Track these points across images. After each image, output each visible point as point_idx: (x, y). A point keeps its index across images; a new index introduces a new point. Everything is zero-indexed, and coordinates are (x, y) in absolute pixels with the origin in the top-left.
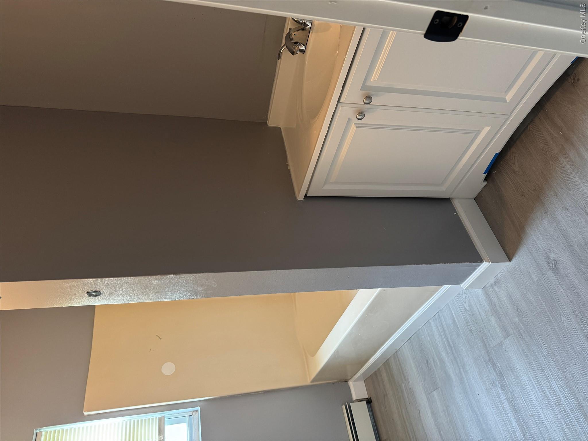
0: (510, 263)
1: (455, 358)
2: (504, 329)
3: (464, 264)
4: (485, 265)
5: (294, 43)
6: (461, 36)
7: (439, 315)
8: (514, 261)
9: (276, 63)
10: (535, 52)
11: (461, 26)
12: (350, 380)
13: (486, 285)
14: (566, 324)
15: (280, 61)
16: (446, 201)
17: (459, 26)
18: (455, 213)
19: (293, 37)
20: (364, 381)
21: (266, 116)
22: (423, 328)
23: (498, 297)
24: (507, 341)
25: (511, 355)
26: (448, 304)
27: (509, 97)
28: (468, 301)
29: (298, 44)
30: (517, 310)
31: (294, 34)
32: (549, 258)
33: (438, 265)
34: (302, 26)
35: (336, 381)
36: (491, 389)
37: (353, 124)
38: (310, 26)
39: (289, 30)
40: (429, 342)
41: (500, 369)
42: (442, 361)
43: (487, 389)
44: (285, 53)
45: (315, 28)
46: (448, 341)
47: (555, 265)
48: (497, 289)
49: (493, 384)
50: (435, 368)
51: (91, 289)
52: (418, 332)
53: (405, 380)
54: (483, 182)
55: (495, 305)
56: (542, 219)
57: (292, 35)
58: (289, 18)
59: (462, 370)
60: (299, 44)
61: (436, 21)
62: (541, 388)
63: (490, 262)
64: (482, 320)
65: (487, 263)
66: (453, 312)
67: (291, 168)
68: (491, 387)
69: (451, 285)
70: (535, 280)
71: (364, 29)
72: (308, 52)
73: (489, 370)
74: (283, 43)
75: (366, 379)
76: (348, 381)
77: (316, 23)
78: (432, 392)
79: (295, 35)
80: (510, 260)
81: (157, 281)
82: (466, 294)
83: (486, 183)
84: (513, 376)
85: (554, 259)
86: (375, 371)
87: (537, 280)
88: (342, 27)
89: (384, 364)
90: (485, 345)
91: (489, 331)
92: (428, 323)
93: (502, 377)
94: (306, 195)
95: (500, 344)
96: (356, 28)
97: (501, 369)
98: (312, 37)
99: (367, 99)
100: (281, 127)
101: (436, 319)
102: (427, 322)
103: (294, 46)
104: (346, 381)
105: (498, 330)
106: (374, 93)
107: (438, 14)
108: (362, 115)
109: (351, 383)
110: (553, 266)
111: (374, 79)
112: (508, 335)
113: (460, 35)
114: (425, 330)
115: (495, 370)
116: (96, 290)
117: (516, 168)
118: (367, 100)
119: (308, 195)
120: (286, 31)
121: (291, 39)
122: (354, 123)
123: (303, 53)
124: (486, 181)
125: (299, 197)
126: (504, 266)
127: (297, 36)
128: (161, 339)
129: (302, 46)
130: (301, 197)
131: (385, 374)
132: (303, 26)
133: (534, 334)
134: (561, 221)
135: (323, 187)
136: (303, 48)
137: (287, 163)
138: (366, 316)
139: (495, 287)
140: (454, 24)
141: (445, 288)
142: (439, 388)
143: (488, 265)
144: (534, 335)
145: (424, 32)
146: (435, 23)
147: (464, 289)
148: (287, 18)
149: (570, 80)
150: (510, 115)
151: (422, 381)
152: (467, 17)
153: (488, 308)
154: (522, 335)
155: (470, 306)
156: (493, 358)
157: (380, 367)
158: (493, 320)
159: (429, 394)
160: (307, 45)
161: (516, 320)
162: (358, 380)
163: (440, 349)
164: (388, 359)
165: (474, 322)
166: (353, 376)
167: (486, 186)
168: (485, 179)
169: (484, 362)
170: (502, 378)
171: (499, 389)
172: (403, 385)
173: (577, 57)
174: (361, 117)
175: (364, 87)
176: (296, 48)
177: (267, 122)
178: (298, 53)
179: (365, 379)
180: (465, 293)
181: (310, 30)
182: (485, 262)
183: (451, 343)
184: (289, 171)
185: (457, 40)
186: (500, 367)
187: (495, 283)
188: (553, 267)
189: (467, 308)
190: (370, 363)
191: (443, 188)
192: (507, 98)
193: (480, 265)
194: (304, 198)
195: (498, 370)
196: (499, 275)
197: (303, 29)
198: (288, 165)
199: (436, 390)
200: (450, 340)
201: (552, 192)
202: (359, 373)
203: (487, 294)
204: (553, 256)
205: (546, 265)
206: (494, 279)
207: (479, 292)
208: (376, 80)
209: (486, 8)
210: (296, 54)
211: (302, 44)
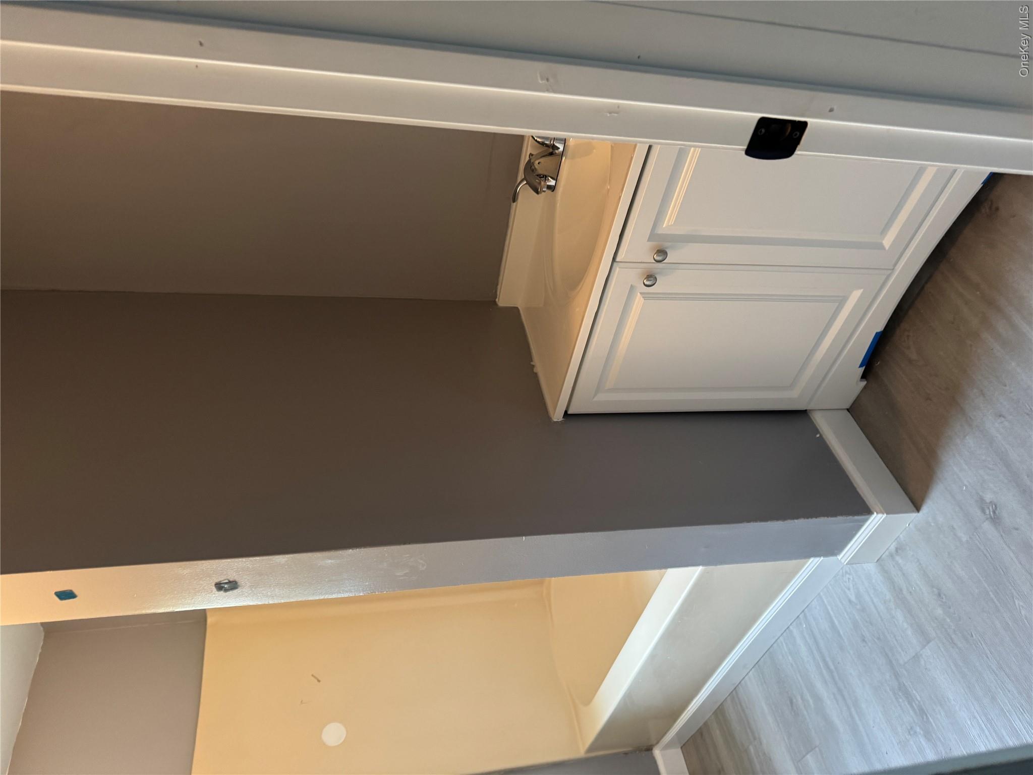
0: (918, 514)
1: (839, 690)
2: (921, 631)
3: (840, 518)
4: (876, 520)
5: (538, 175)
6: (799, 150)
7: (805, 616)
8: (925, 509)
9: (510, 207)
10: (921, 170)
11: (797, 136)
12: (656, 747)
13: (882, 556)
14: (1023, 612)
15: (516, 206)
16: (801, 415)
17: (795, 137)
18: (817, 434)
19: (536, 167)
20: (681, 748)
21: (494, 291)
22: (779, 640)
23: (904, 574)
24: (927, 651)
25: (936, 676)
26: (819, 594)
27: (887, 241)
28: (853, 586)
29: (543, 177)
30: (939, 595)
31: (537, 162)
32: (982, 500)
33: (796, 521)
34: (549, 149)
35: (631, 749)
36: (908, 741)
37: (639, 294)
38: (561, 149)
39: (529, 157)
40: (792, 665)
41: (919, 702)
42: (817, 699)
43: (900, 742)
44: (524, 191)
45: (569, 152)
46: (824, 660)
47: (994, 512)
48: (900, 561)
49: (911, 731)
50: (805, 713)
51: (222, 579)
52: (771, 650)
53: (755, 739)
54: (861, 381)
55: (901, 590)
56: (965, 436)
57: (535, 165)
58: (529, 136)
59: (853, 709)
60: (545, 177)
61: (761, 131)
62: (995, 731)
63: (883, 514)
64: (881, 617)
65: (880, 515)
66: (829, 608)
67: (539, 369)
68: (907, 736)
69: (822, 558)
70: (964, 539)
71: (650, 147)
72: (560, 190)
73: (900, 706)
74: (521, 175)
75: (684, 745)
76: (652, 749)
77: (571, 142)
78: (804, 756)
79: (539, 163)
80: (918, 508)
81: (330, 561)
82: (849, 574)
83: (864, 383)
84: (943, 713)
85: (991, 502)
86: (700, 728)
87: (967, 540)
88: (615, 147)
89: (715, 713)
90: (891, 662)
91: (895, 636)
92: (787, 630)
93: (925, 717)
94: (566, 412)
95: (916, 657)
96: (637, 147)
97: (922, 703)
98: (566, 164)
99: (660, 254)
100: (519, 308)
101: (801, 624)
102: (785, 630)
103: (538, 180)
104: (649, 749)
105: (909, 632)
106: (670, 244)
107: (763, 122)
108: (652, 279)
109: (657, 753)
110: (991, 513)
111: (668, 224)
112: (926, 640)
113: (797, 149)
114: (784, 644)
115: (912, 706)
116: (231, 580)
117: (914, 356)
118: (659, 256)
119: (570, 412)
120: (524, 159)
121: (533, 171)
122: (641, 293)
123: (553, 191)
124: (864, 379)
125: (555, 417)
126: (909, 520)
127: (542, 165)
128: (319, 681)
129: (551, 181)
130: (557, 415)
131: (718, 732)
132: (551, 150)
133: (972, 634)
134: (997, 437)
135: (594, 397)
136: (552, 183)
137: (532, 363)
138: (679, 621)
139: (898, 558)
140: (787, 133)
141: (813, 563)
142: (815, 747)
143: (881, 518)
144: (972, 636)
145: (745, 147)
146: (759, 134)
147: (845, 564)
148: (526, 136)
149: (983, 210)
150: (893, 269)
151: (786, 738)
152: (805, 124)
153: (888, 596)
154: (951, 639)
155: (858, 596)
156: (906, 684)
157: (709, 719)
158: (899, 615)
159: (799, 761)
160: (558, 178)
161: (939, 611)
162: (668, 746)
163: (813, 676)
164: (722, 704)
165: (866, 622)
166: (661, 739)
167: (865, 388)
168: (864, 376)
169: (891, 693)
170: (925, 720)
171: (921, 740)
172: (752, 749)
173: (991, 173)
174: (651, 282)
175: (652, 236)
176: (543, 183)
177: (497, 300)
178: (544, 191)
179: (682, 745)
180: (846, 572)
181: (562, 154)
182: (875, 513)
183: (830, 664)
184: (536, 375)
185: (793, 156)
186: (919, 699)
187: (897, 550)
188: (991, 516)
189: (853, 598)
190: (689, 712)
191: (795, 394)
192: (884, 242)
193: (866, 520)
194: (563, 418)
195: (916, 704)
196: (901, 536)
197: (551, 154)
198: (533, 366)
199: (810, 751)
200: (828, 659)
201: (975, 390)
202: (671, 732)
203: (884, 571)
204: (988, 497)
205: (979, 513)
206: (894, 544)
207: (871, 567)
208: (671, 225)
209: (831, 110)
210: (543, 193)
211: (551, 178)
